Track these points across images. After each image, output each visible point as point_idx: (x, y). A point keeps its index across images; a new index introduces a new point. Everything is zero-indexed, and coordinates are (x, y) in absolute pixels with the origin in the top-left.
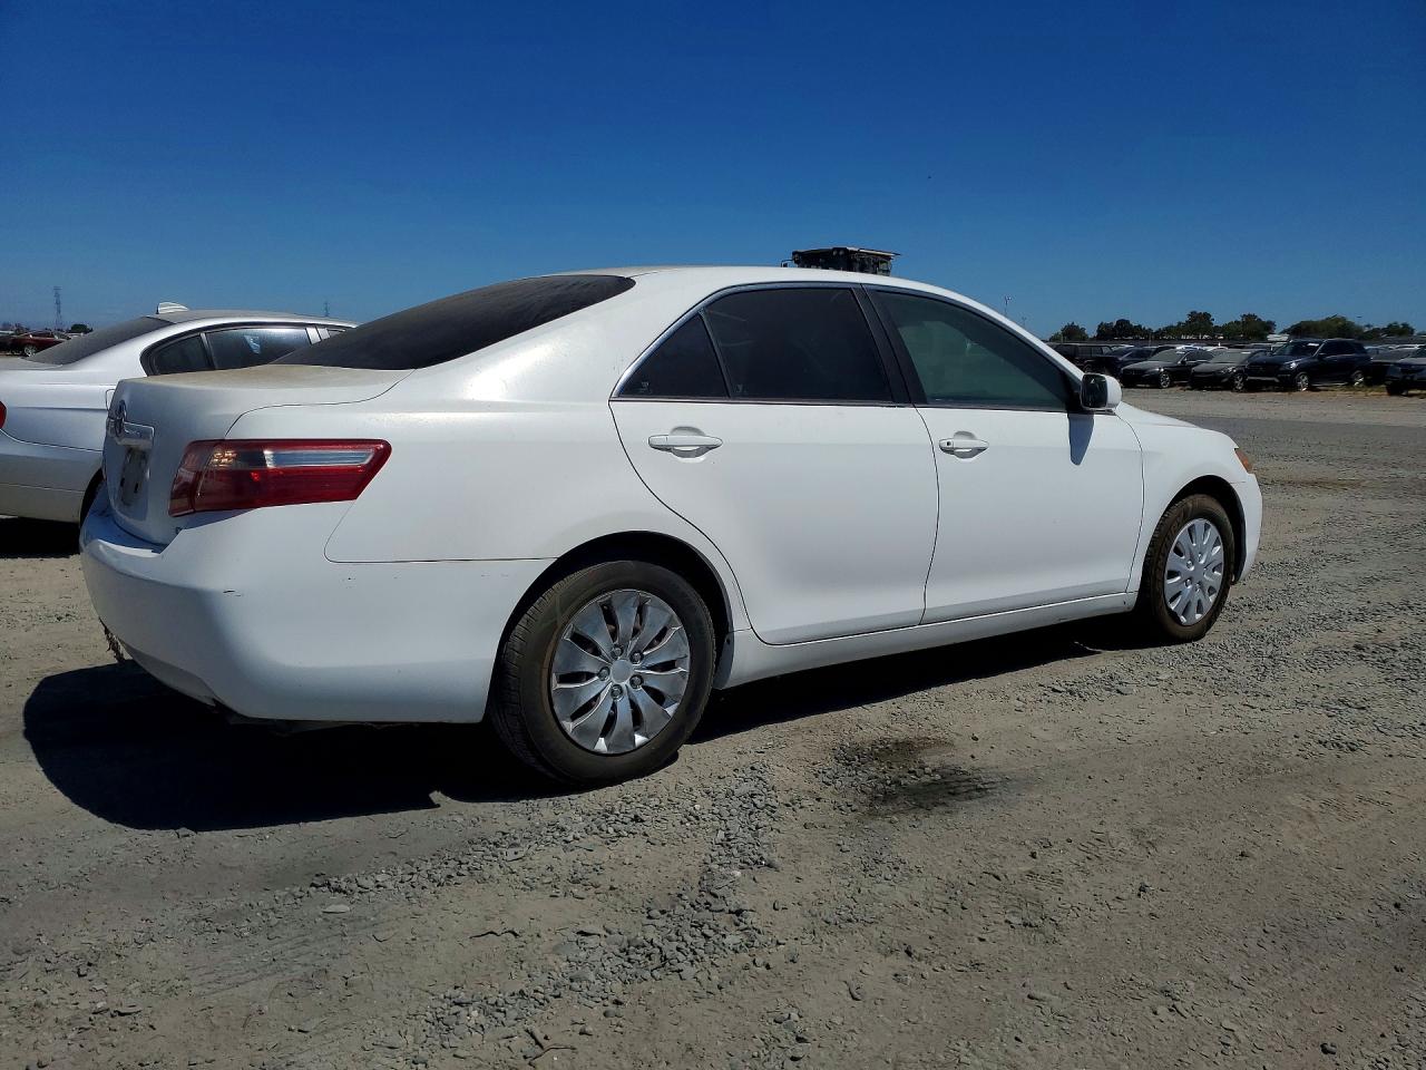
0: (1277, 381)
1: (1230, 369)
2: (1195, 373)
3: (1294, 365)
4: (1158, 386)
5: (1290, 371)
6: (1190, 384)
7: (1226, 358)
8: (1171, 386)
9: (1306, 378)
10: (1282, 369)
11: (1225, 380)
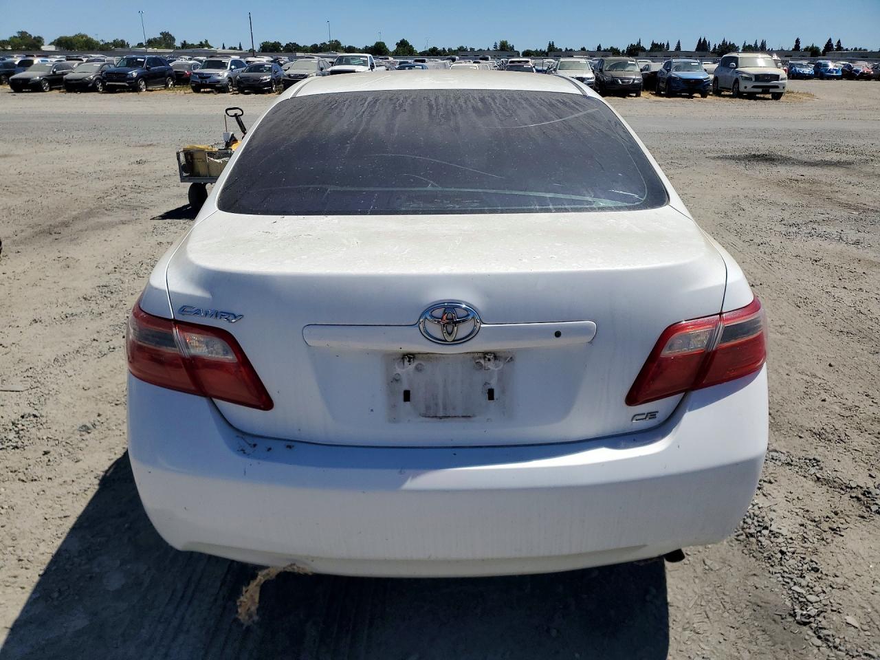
0: (127, 85)
1: (91, 77)
2: (67, 80)
3: (135, 74)
4: (41, 90)
5: (132, 79)
6: (64, 88)
7: (86, 68)
8: (51, 90)
9: (143, 83)
10: (128, 77)
11: (90, 85)
